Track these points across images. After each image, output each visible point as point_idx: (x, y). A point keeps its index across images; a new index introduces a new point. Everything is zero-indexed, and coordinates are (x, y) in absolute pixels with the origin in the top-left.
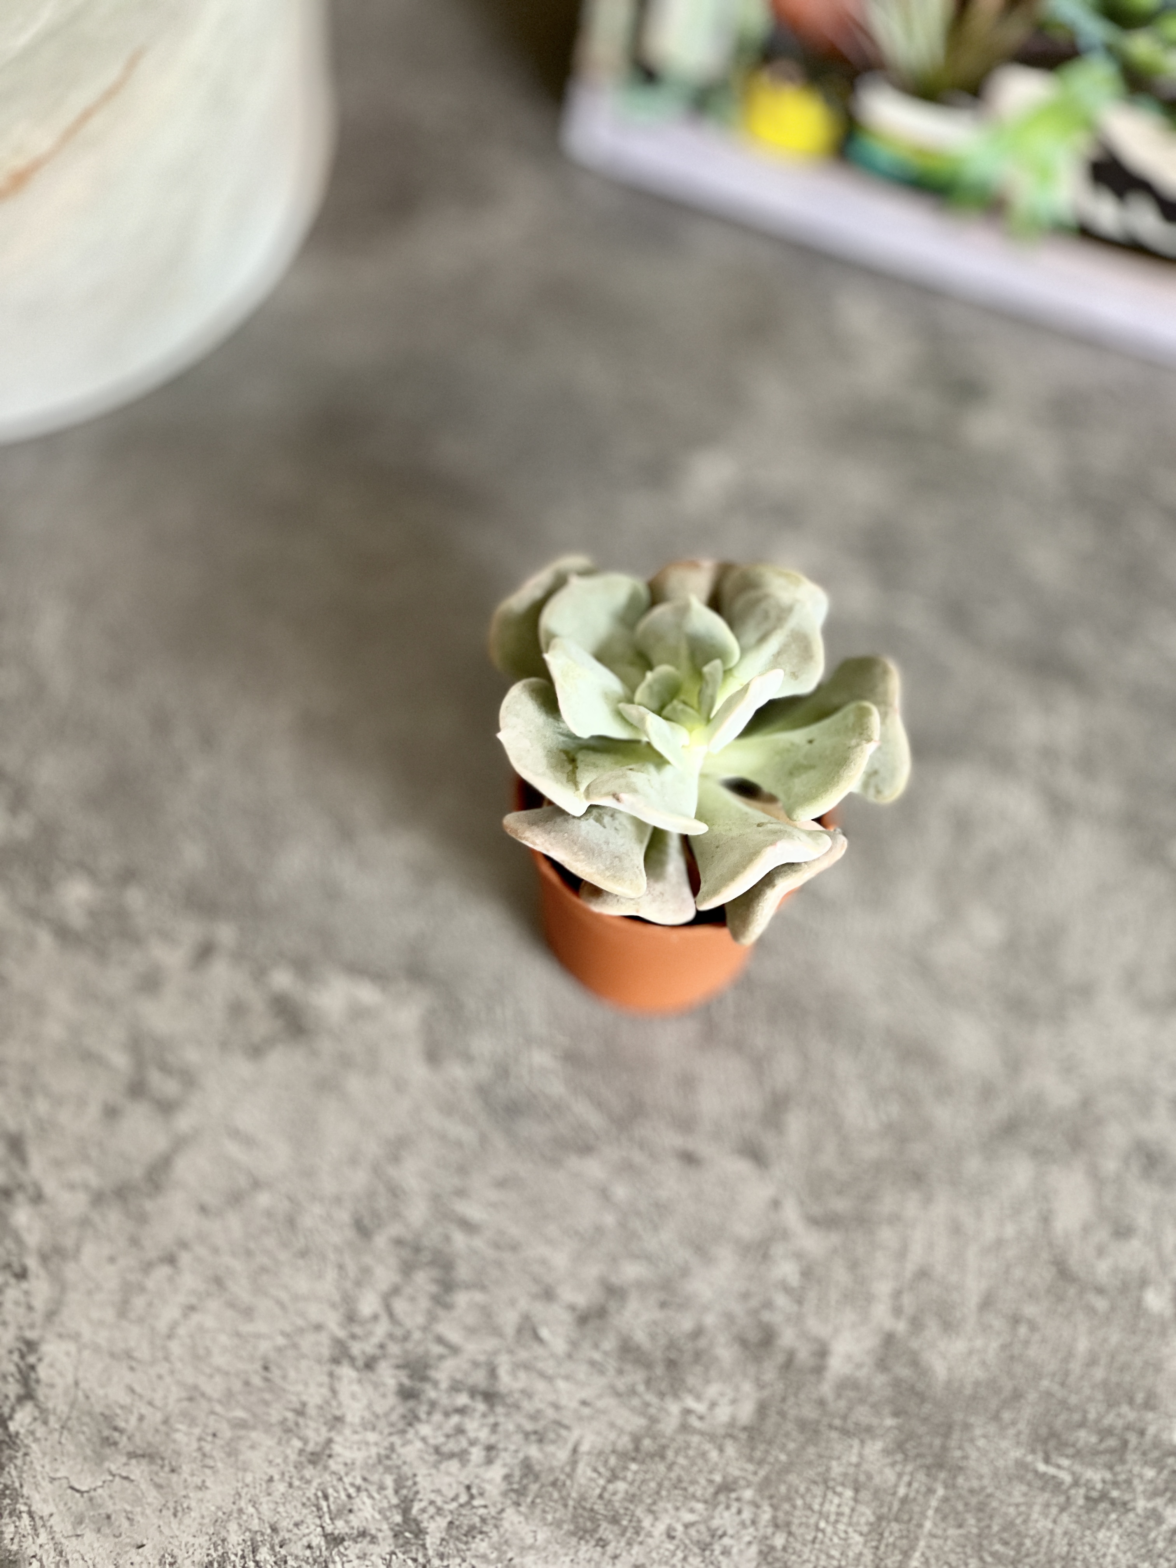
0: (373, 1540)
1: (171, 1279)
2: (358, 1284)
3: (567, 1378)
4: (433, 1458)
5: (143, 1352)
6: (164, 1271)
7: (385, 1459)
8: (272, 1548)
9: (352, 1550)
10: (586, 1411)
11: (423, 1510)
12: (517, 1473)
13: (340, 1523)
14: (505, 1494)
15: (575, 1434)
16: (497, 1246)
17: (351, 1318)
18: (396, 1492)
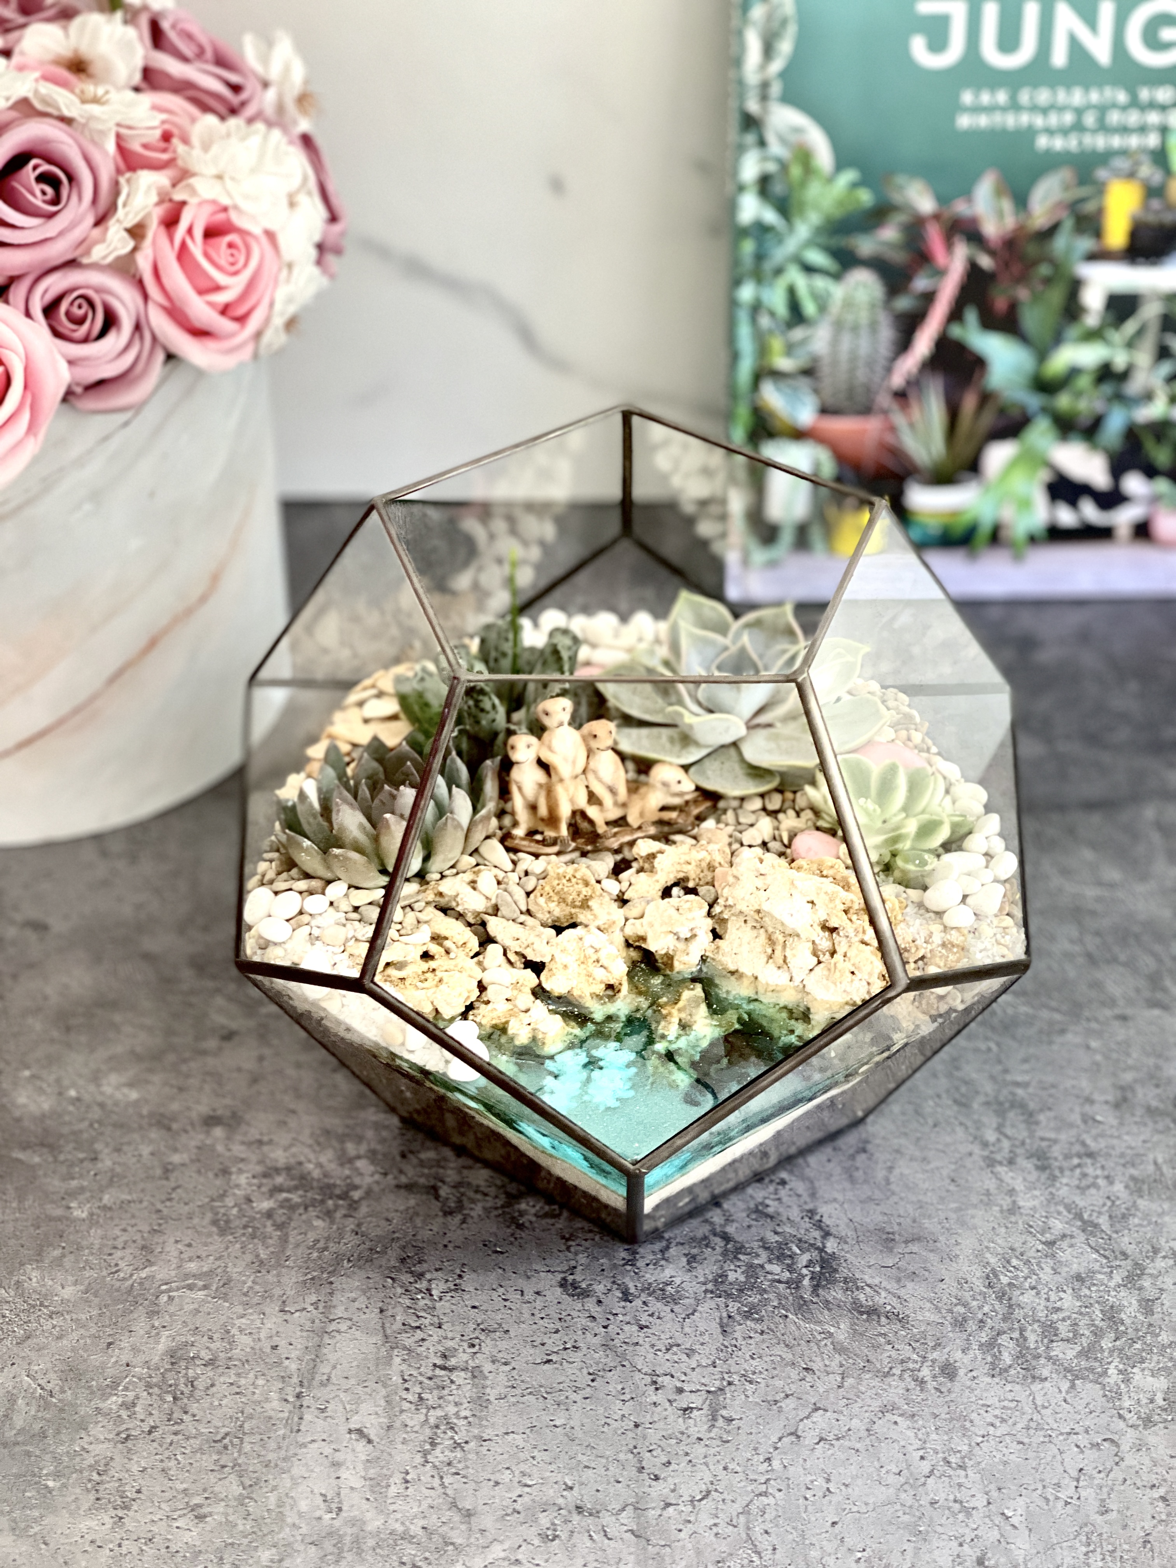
0: (1072, 1237)
1: (869, 1159)
2: (978, 1129)
3: (1128, 1133)
4: (1078, 1191)
5: (878, 1195)
6: (863, 1157)
7: (1052, 1199)
8: (1017, 1258)
9: (1064, 1244)
10: (1149, 1145)
11: (1091, 1215)
12: (1132, 1184)
13: (1048, 1235)
14: (1131, 1194)
15: (1151, 1156)
16: (1044, 1089)
17: (985, 1144)
18: (1069, 1212)
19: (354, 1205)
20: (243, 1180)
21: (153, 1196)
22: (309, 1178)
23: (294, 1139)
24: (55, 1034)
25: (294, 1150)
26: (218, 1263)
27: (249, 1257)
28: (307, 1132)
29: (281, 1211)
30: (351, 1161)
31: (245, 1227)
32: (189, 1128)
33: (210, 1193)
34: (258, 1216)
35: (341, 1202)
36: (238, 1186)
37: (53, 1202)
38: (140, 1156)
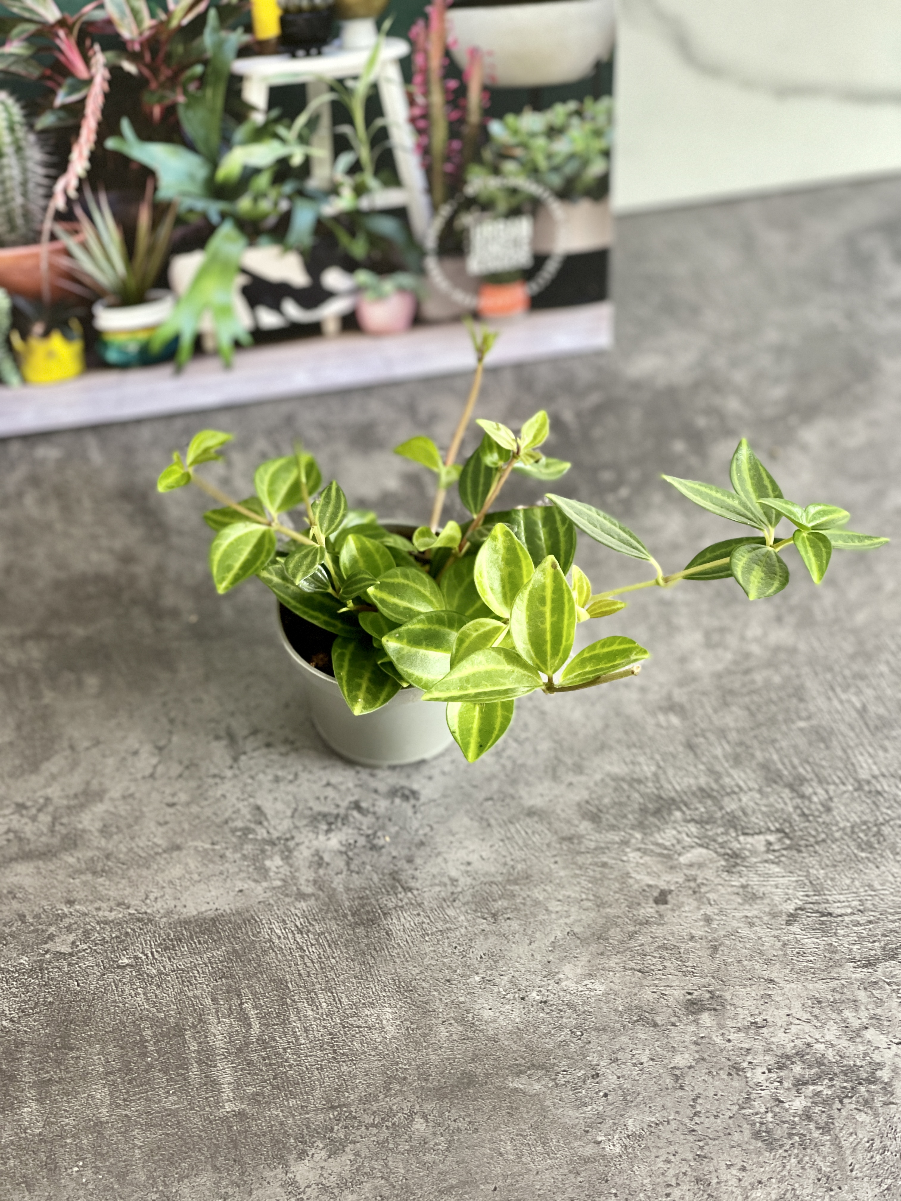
19: (887, 1088)
20: (758, 1076)
21: (677, 1112)
22: (826, 1061)
23: (788, 1015)
24: (483, 924)
25: (794, 1029)
26: (783, 1186)
27: (812, 1174)
28: (797, 1005)
29: (817, 1109)
30: (858, 1033)
31: (790, 1135)
32: (673, 1019)
33: (735, 1099)
34: (797, 1119)
35: (873, 1087)
36: (757, 1084)
37: (576, 1138)
38: (642, 1064)
